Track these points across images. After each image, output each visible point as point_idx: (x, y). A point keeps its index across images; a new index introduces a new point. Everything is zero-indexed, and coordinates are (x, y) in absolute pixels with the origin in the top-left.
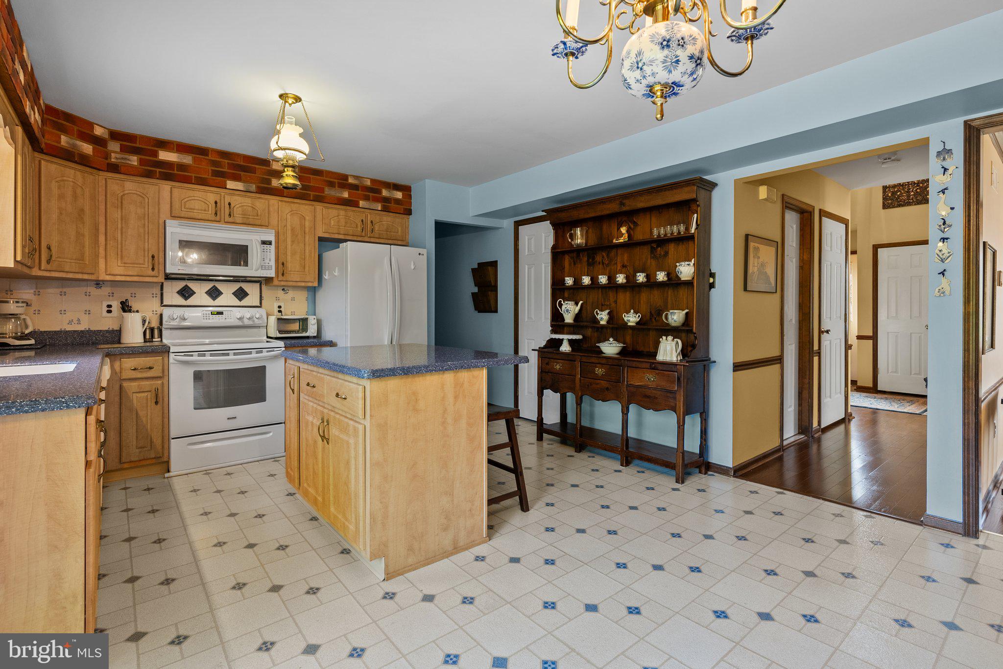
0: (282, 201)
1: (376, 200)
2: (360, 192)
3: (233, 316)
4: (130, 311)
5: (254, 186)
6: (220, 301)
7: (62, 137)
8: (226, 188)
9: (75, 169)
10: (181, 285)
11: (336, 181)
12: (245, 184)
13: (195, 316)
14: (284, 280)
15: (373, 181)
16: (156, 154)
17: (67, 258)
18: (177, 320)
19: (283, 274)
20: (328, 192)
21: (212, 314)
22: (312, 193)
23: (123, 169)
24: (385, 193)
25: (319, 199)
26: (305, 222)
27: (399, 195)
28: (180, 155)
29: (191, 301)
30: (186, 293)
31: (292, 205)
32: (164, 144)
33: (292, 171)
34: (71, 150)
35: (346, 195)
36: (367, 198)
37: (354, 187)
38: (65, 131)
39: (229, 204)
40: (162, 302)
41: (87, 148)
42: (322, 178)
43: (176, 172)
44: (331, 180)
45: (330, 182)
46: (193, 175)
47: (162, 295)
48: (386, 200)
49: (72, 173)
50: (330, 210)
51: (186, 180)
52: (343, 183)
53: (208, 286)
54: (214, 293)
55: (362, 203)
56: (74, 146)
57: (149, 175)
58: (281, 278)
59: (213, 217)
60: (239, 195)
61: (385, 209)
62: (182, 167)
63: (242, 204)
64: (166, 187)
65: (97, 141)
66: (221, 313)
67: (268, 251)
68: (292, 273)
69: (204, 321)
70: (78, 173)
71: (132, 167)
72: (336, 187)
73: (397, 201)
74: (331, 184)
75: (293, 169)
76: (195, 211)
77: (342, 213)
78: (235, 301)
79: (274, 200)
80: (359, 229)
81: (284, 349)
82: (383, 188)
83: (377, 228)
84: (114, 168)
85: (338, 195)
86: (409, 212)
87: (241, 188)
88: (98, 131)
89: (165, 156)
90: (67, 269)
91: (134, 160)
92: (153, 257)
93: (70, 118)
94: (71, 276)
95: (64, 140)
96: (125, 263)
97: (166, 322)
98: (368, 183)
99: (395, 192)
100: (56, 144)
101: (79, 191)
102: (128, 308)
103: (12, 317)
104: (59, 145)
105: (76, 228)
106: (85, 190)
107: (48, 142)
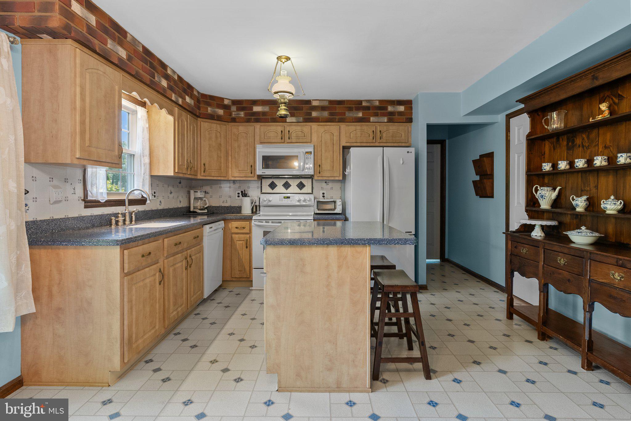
0: (319, 125)
1: (383, 115)
2: (371, 111)
3: (295, 199)
4: (246, 196)
5: (302, 118)
6: (290, 190)
7: (209, 108)
8: (286, 122)
9: (216, 124)
10: (269, 181)
11: (354, 106)
12: (297, 118)
13: (275, 199)
14: (320, 176)
15: (381, 101)
16: (252, 109)
17: (213, 170)
18: (267, 201)
19: (319, 173)
20: (348, 114)
21: (284, 198)
22: (337, 117)
23: (237, 120)
24: (390, 109)
25: (342, 120)
26: (333, 137)
27: (402, 108)
28: (263, 107)
29: (275, 190)
30: (273, 186)
31: (325, 127)
32: (255, 102)
33: (284, 106)
34: (213, 114)
35: (360, 115)
36: (376, 115)
37: (368, 108)
38: (209, 105)
39: (289, 131)
40: (261, 191)
41: (221, 112)
42: (344, 106)
43: (261, 117)
44: (350, 106)
45: (350, 107)
46: (270, 117)
47: (261, 187)
48: (392, 114)
49: (215, 126)
50: (350, 127)
51: (266, 121)
52: (359, 107)
53: (284, 181)
54: (287, 186)
55: (372, 119)
56: (214, 112)
57: (248, 121)
58: (318, 175)
59: (280, 140)
60: (295, 125)
61: (390, 121)
62: (264, 113)
63: (296, 131)
64: (258, 126)
65: (226, 108)
66: (288, 197)
67: (310, 158)
68: (325, 171)
69: (280, 202)
70: (218, 126)
71: (241, 118)
72: (354, 110)
73: (400, 113)
74: (350, 109)
75: (284, 105)
76: (271, 138)
77: (358, 128)
78: (298, 190)
79: (314, 126)
80: (371, 138)
81: (313, 221)
82: (389, 105)
83: (384, 135)
84: (234, 120)
85: (355, 115)
86: (410, 120)
87: (295, 121)
88: (226, 102)
89: (257, 109)
90: (213, 175)
91: (242, 114)
92: (251, 166)
93: (212, 98)
94: (215, 178)
95: (210, 110)
96: (239, 170)
97: (262, 202)
98: (377, 104)
99: (398, 107)
100: (206, 112)
101: (218, 134)
102: (244, 195)
103: (200, 199)
104: (207, 113)
105: (217, 154)
106: (222, 134)
107: (203, 112)
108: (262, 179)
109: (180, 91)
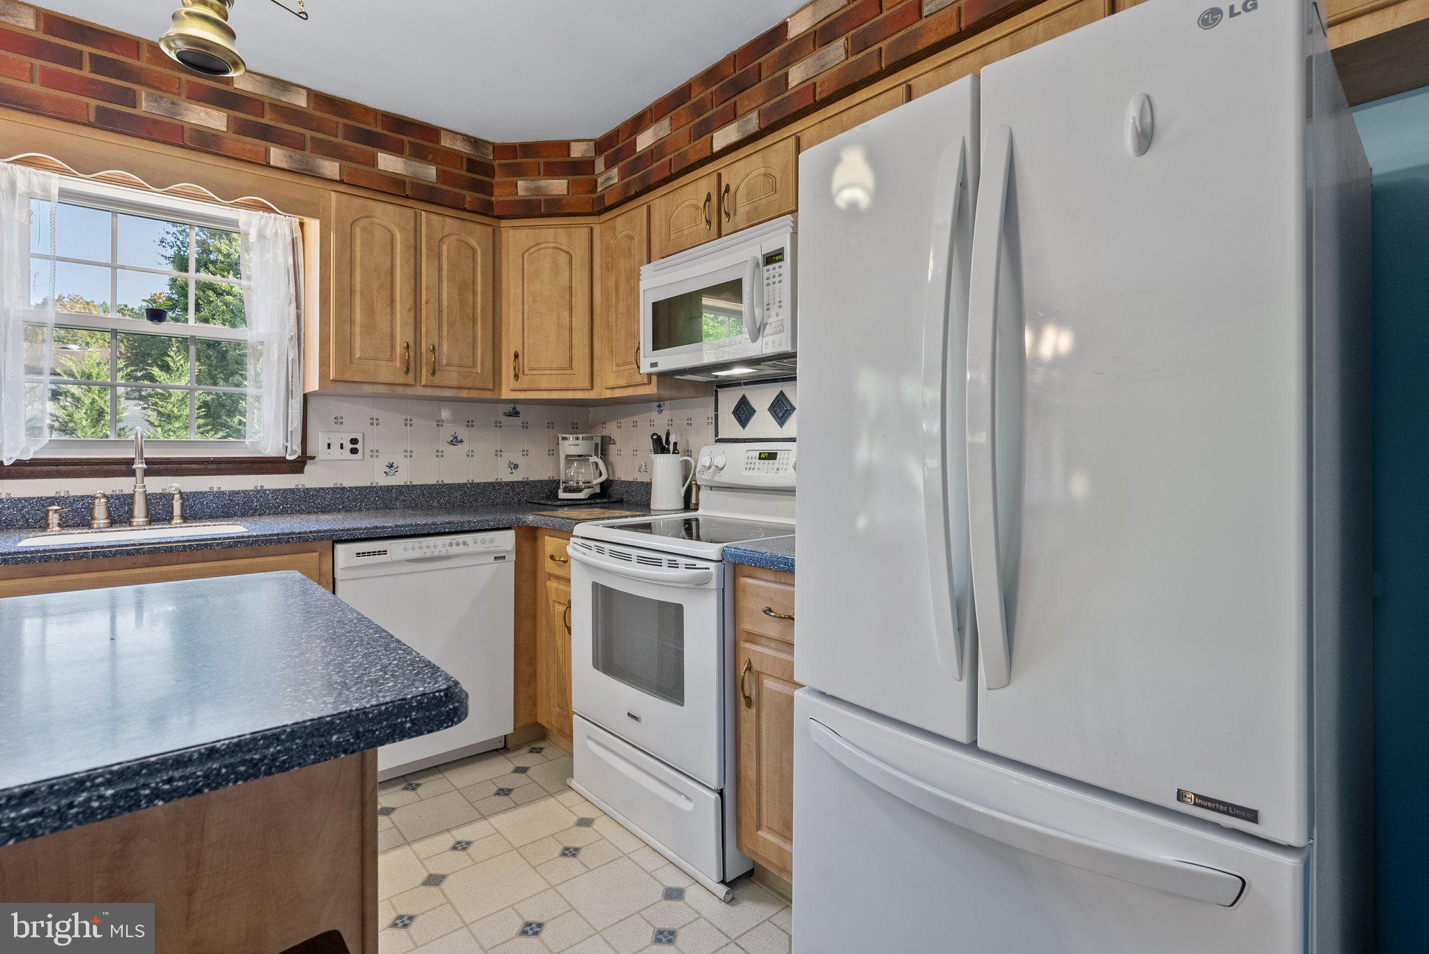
4: (665, 451)
5: (755, 115)
7: (520, 183)
8: (713, 155)
9: (556, 227)
10: (736, 397)
12: (740, 121)
13: (736, 462)
16: (634, 147)
17: (544, 369)
18: (711, 470)
21: (760, 458)
23: (609, 201)
28: (656, 126)
29: (748, 429)
30: (744, 412)
32: (638, 123)
34: (533, 198)
38: (520, 172)
39: (728, 189)
40: (717, 435)
41: (558, 186)
43: (653, 166)
46: (672, 158)
47: (716, 418)
49: (549, 235)
53: (771, 394)
54: (782, 410)
56: (538, 190)
57: (627, 192)
59: (706, 233)
62: (657, 151)
63: (749, 177)
65: (580, 168)
66: (772, 456)
67: (777, 279)
70: (561, 232)
71: (613, 190)
76: (685, 232)
84: (599, 205)
87: (735, 137)
88: (577, 151)
89: (645, 141)
91: (615, 175)
93: (529, 149)
95: (523, 187)
96: (616, 365)
100: (512, 198)
101: (563, 259)
102: (661, 446)
103: (577, 460)
104: (517, 198)
105: (559, 318)
106: (574, 256)
107: (501, 199)
108: (716, 391)
109: (339, 140)
